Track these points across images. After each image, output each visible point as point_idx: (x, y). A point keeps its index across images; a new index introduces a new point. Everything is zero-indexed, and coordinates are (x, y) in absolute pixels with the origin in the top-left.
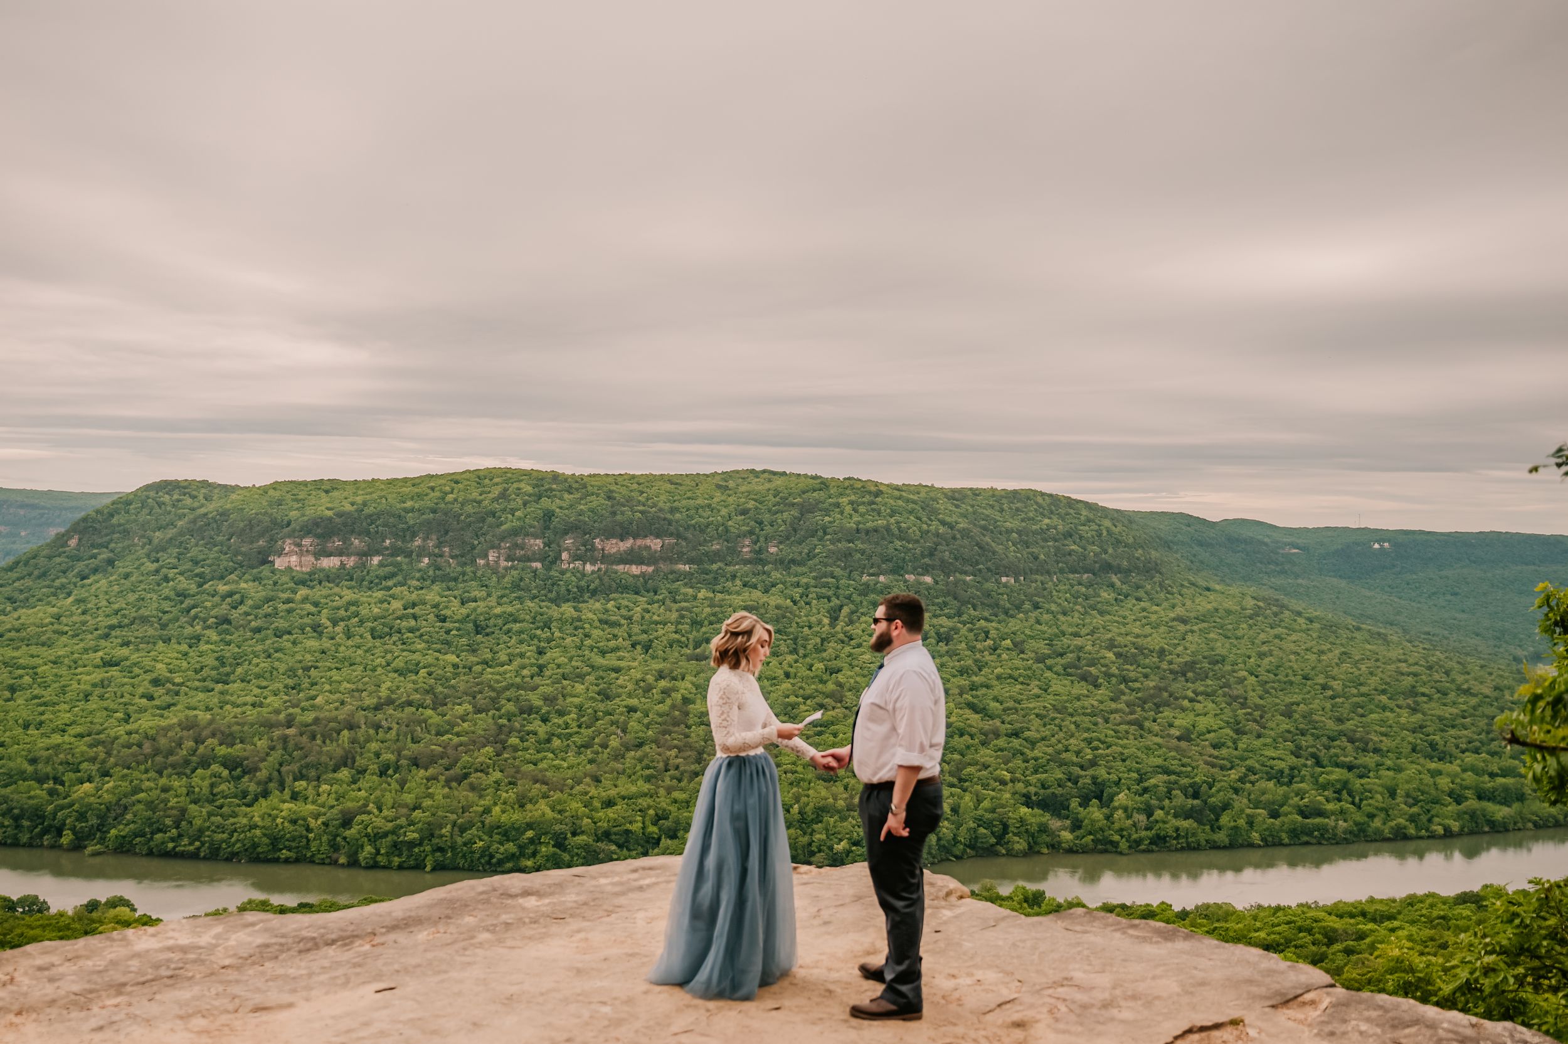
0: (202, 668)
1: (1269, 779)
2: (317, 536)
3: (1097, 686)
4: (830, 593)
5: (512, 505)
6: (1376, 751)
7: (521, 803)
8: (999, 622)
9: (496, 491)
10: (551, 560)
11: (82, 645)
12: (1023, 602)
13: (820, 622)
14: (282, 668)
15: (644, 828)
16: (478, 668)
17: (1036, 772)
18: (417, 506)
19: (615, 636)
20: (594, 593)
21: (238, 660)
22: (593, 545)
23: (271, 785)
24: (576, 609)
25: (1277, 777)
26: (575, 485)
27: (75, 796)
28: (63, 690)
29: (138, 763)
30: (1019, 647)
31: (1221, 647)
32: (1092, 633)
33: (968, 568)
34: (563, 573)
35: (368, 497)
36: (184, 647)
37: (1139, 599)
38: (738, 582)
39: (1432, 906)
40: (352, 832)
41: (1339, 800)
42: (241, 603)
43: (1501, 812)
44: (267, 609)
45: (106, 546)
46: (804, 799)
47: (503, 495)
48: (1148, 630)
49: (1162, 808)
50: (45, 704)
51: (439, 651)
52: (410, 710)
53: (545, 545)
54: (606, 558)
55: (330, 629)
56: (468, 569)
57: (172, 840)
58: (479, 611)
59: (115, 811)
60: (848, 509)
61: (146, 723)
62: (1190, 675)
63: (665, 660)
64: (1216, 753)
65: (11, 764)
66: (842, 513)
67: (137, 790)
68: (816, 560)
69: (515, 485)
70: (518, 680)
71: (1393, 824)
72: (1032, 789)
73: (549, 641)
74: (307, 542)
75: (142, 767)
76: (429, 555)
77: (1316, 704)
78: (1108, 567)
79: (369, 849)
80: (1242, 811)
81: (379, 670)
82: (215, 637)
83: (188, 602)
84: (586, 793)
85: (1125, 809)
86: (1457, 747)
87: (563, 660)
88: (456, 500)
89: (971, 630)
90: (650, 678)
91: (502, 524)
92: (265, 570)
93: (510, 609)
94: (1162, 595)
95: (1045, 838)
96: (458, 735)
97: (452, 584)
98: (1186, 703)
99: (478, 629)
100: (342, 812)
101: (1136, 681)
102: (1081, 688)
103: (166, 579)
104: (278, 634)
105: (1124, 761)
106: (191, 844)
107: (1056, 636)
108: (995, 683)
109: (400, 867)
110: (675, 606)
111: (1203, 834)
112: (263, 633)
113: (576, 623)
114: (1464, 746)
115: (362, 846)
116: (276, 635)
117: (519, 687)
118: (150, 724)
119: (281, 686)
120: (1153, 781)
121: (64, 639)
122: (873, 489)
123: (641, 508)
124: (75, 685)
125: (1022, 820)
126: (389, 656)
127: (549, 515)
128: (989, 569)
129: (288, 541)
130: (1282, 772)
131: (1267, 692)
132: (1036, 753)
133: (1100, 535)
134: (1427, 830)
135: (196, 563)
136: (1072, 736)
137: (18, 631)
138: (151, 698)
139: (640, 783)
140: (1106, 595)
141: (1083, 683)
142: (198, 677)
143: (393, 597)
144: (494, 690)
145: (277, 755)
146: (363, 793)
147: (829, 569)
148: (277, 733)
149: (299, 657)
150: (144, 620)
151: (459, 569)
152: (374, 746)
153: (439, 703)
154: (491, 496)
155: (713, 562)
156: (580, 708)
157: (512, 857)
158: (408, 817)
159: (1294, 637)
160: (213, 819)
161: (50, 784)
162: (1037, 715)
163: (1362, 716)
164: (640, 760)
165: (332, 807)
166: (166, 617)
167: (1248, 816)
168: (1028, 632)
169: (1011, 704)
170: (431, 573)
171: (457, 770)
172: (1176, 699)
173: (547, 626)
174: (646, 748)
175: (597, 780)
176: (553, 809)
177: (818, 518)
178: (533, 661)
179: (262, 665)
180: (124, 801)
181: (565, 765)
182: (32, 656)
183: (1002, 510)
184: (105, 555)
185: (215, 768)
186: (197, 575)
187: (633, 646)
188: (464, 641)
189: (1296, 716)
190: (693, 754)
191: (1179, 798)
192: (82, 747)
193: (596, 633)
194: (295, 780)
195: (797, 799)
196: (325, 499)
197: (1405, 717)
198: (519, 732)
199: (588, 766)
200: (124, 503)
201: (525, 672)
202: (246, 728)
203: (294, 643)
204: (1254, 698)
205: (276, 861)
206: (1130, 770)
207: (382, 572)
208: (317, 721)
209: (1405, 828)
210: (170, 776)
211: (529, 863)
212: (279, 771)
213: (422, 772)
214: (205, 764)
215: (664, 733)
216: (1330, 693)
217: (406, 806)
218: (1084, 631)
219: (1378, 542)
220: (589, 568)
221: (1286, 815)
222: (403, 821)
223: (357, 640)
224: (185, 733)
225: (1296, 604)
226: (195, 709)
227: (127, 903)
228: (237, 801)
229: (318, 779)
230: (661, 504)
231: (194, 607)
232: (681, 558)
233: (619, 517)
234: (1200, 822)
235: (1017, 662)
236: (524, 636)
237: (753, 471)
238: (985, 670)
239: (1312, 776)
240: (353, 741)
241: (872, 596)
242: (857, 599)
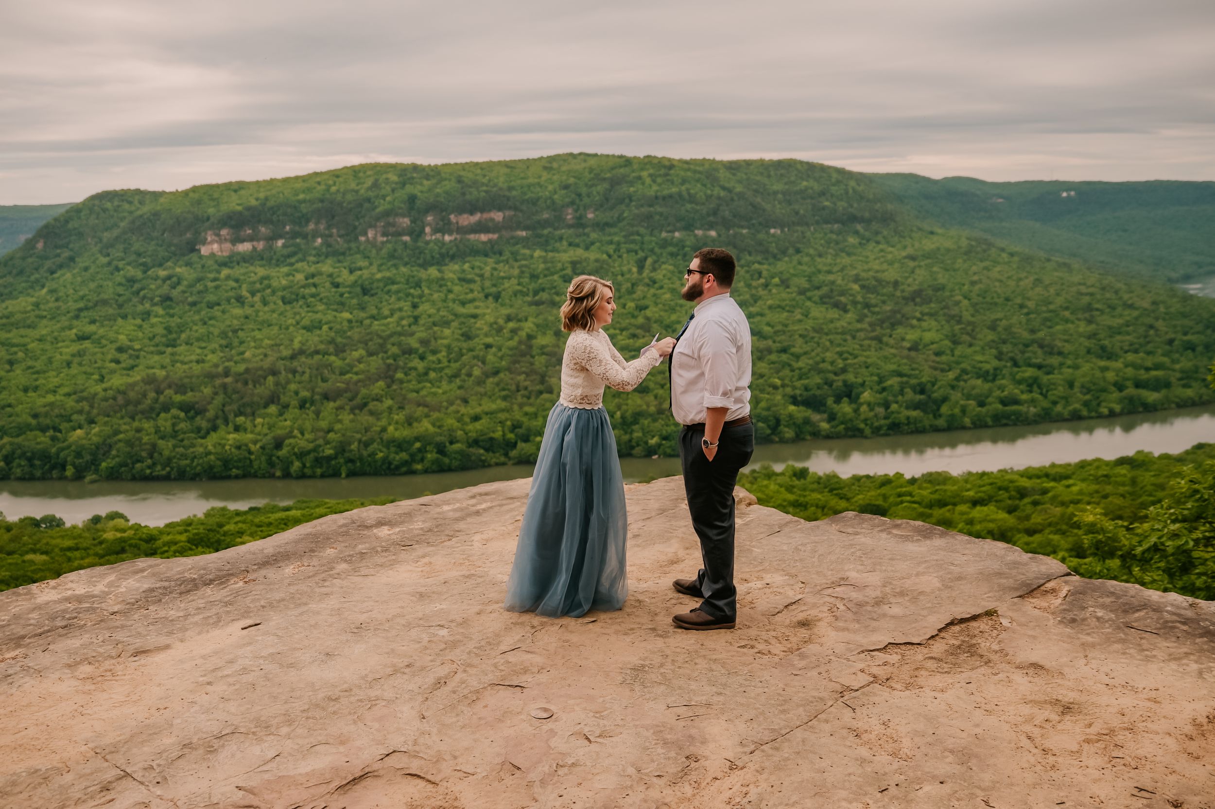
0: (154, 337)
1: (978, 378)
2: (232, 227)
3: (846, 311)
4: (637, 248)
5: (383, 192)
6: (1060, 353)
7: (409, 421)
8: (770, 264)
9: (369, 182)
10: (417, 233)
11: (59, 325)
12: (787, 248)
13: (630, 271)
14: (216, 332)
15: (504, 435)
16: (367, 322)
17: (800, 378)
18: (308, 197)
19: (472, 291)
20: (453, 258)
21: (181, 328)
22: (449, 220)
23: (219, 422)
24: (439, 271)
25: (985, 376)
26: (431, 173)
27: (71, 440)
28: (50, 361)
29: (115, 412)
30: (785, 283)
31: (942, 278)
32: (842, 270)
33: (743, 223)
34: (427, 243)
35: (269, 193)
36: (138, 321)
37: (878, 243)
38: (565, 243)
39: (1098, 468)
40: (283, 452)
41: (1031, 392)
42: (179, 283)
43: (1152, 397)
44: (199, 287)
45: (66, 246)
46: (624, 407)
47: (376, 185)
48: (885, 266)
49: (897, 402)
50: (38, 372)
51: (336, 310)
52: (317, 357)
53: (412, 222)
54: (460, 230)
55: (250, 299)
56: (353, 245)
57: (149, 467)
58: (364, 277)
59: (103, 449)
60: (648, 181)
61: (117, 381)
62: (918, 300)
63: (511, 306)
64: (938, 359)
65: (19, 420)
66: (643, 184)
67: (117, 432)
68: (625, 223)
69: (384, 176)
70: (399, 329)
71: (1071, 408)
72: (798, 392)
73: (421, 297)
74: (224, 232)
75: (119, 415)
76: (322, 236)
77: (1014, 320)
78: (853, 219)
79: (297, 464)
80: (957, 402)
81: (291, 329)
82: (161, 311)
83: (137, 286)
84: (458, 412)
85: (869, 404)
86: (1121, 348)
87: (432, 311)
88: (338, 191)
89: (747, 272)
90: (501, 321)
91: (376, 207)
92: (194, 257)
93: (388, 274)
94: (896, 239)
95: (808, 428)
96: (356, 373)
97: (341, 258)
98: (914, 322)
99: (365, 291)
100: (274, 438)
101: (876, 306)
102: (834, 314)
103: (118, 269)
104: (211, 306)
105: (867, 367)
106: (163, 469)
107: (814, 273)
108: (767, 311)
109: (323, 476)
110: (516, 264)
111: (928, 420)
112: (198, 306)
113: (440, 283)
114: (1126, 348)
115: (292, 463)
116: (208, 307)
117: (400, 334)
118: (120, 382)
119: (217, 346)
120: (889, 383)
121: (44, 322)
122: (667, 163)
123: (485, 188)
124: (58, 357)
125: (791, 416)
126: (298, 317)
127: (412, 199)
128: (760, 224)
129: (209, 233)
130: (987, 372)
131: (977, 311)
132: (800, 364)
133: (847, 193)
134: (1096, 412)
135: (139, 255)
136: (827, 350)
137: (8, 317)
138: (118, 362)
139: (499, 401)
140: (852, 240)
141: (835, 310)
142: (153, 343)
143: (297, 271)
144: (380, 337)
145: (219, 399)
146: (288, 423)
147: (635, 229)
148: (218, 382)
149: (228, 323)
150: (105, 302)
151: (346, 245)
152: (293, 387)
153: (340, 350)
154: (366, 186)
155: (544, 228)
156: (449, 347)
157: (406, 463)
158: (324, 438)
159: (998, 269)
160: (177, 450)
161: (51, 433)
162: (801, 336)
163: (1050, 327)
164: (498, 384)
165: (266, 435)
166: (121, 299)
167: (962, 406)
168: (792, 271)
169: (779, 327)
170: (324, 250)
171: (358, 401)
172: (908, 319)
173: (418, 285)
174: (502, 375)
175: (465, 401)
176: (434, 425)
177: (625, 189)
178: (409, 313)
179: (201, 331)
180: (108, 441)
181: (440, 391)
182: (22, 336)
183: (769, 176)
184: (66, 254)
185: (174, 411)
186: (141, 264)
187: (486, 297)
188: (355, 301)
189: (1000, 329)
190: (538, 378)
191: (909, 395)
192: (70, 403)
193: (457, 289)
194: (236, 416)
195: (619, 407)
196: (234, 197)
197: (1083, 327)
198: (403, 368)
199: (458, 392)
200: (75, 211)
201: (404, 322)
202: (194, 380)
203: (223, 312)
204: (967, 316)
205: (229, 477)
206: (872, 375)
207: (285, 252)
208: (247, 371)
209: (1080, 410)
210: (140, 420)
211: (419, 467)
212: (223, 411)
213: (332, 404)
214: (166, 408)
215: (515, 362)
216: (1025, 310)
217: (322, 430)
218: (835, 269)
219: (1067, 190)
220: (447, 238)
221: (990, 404)
222: (320, 442)
223: (272, 306)
224: (148, 387)
225: (1000, 243)
226: (153, 368)
227: (121, 516)
228: (193, 435)
229: (253, 414)
230: (500, 185)
231: (142, 289)
232: (519, 226)
233: (468, 197)
234: (925, 411)
235: (784, 295)
236: (401, 295)
237: (571, 154)
238: (760, 303)
239: (1011, 374)
240: (277, 384)
241: (670, 249)
242: (658, 251)
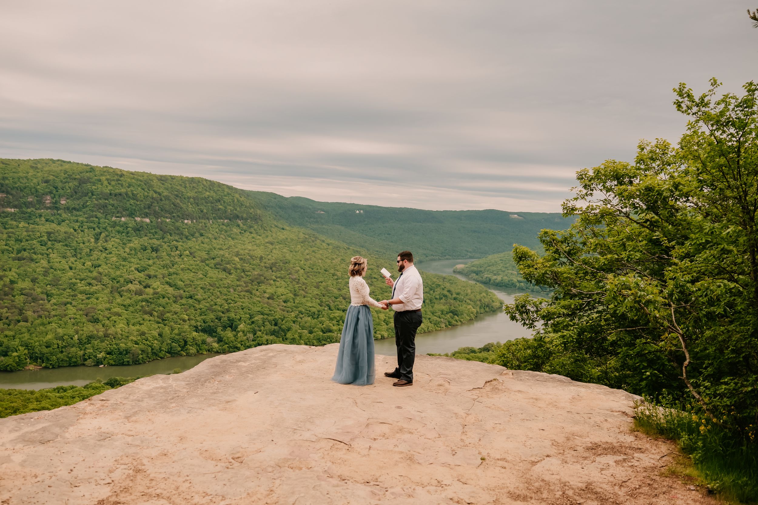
1: (309, 316)
3: (230, 274)
4: (95, 226)
8: (183, 242)
12: (195, 233)
13: (89, 241)
17: (201, 315)
25: (312, 315)
30: (192, 255)
31: (288, 256)
32: (228, 248)
33: (168, 215)
37: (251, 233)
38: (43, 219)
41: (339, 325)
46: (81, 332)
48: (255, 247)
49: (260, 331)
60: (106, 183)
62: (274, 269)
64: (285, 305)
66: (102, 185)
68: (87, 209)
72: (199, 324)
77: (330, 282)
78: (237, 217)
80: (296, 331)
85: (243, 332)
89: (169, 246)
94: (262, 231)
95: (205, 347)
98: (272, 282)
101: (249, 271)
105: (243, 309)
107: (211, 249)
108: (180, 272)
110: (5, 231)
120: (256, 318)
122: (119, 173)
125: (194, 339)
128: (178, 216)
130: (314, 313)
131: (308, 277)
132: (201, 306)
133: (233, 201)
136: (218, 298)
140: (235, 230)
141: (224, 273)
147: (94, 213)
155: (28, 208)
159: (321, 252)
162: (201, 288)
167: (299, 333)
168: (197, 247)
169: (188, 282)
172: (267, 280)
177: (89, 187)
183: (186, 187)
189: (321, 288)
191: (268, 326)
195: (77, 332)
204: (302, 279)
206: (245, 314)
216: (336, 277)
218: (224, 248)
219: (358, 210)
221: (316, 332)
225: (322, 237)
232: (9, 205)
234: (277, 337)
235: (192, 262)
237: (52, 160)
238: (176, 266)
239: (327, 314)
241: (118, 228)
242: (110, 229)
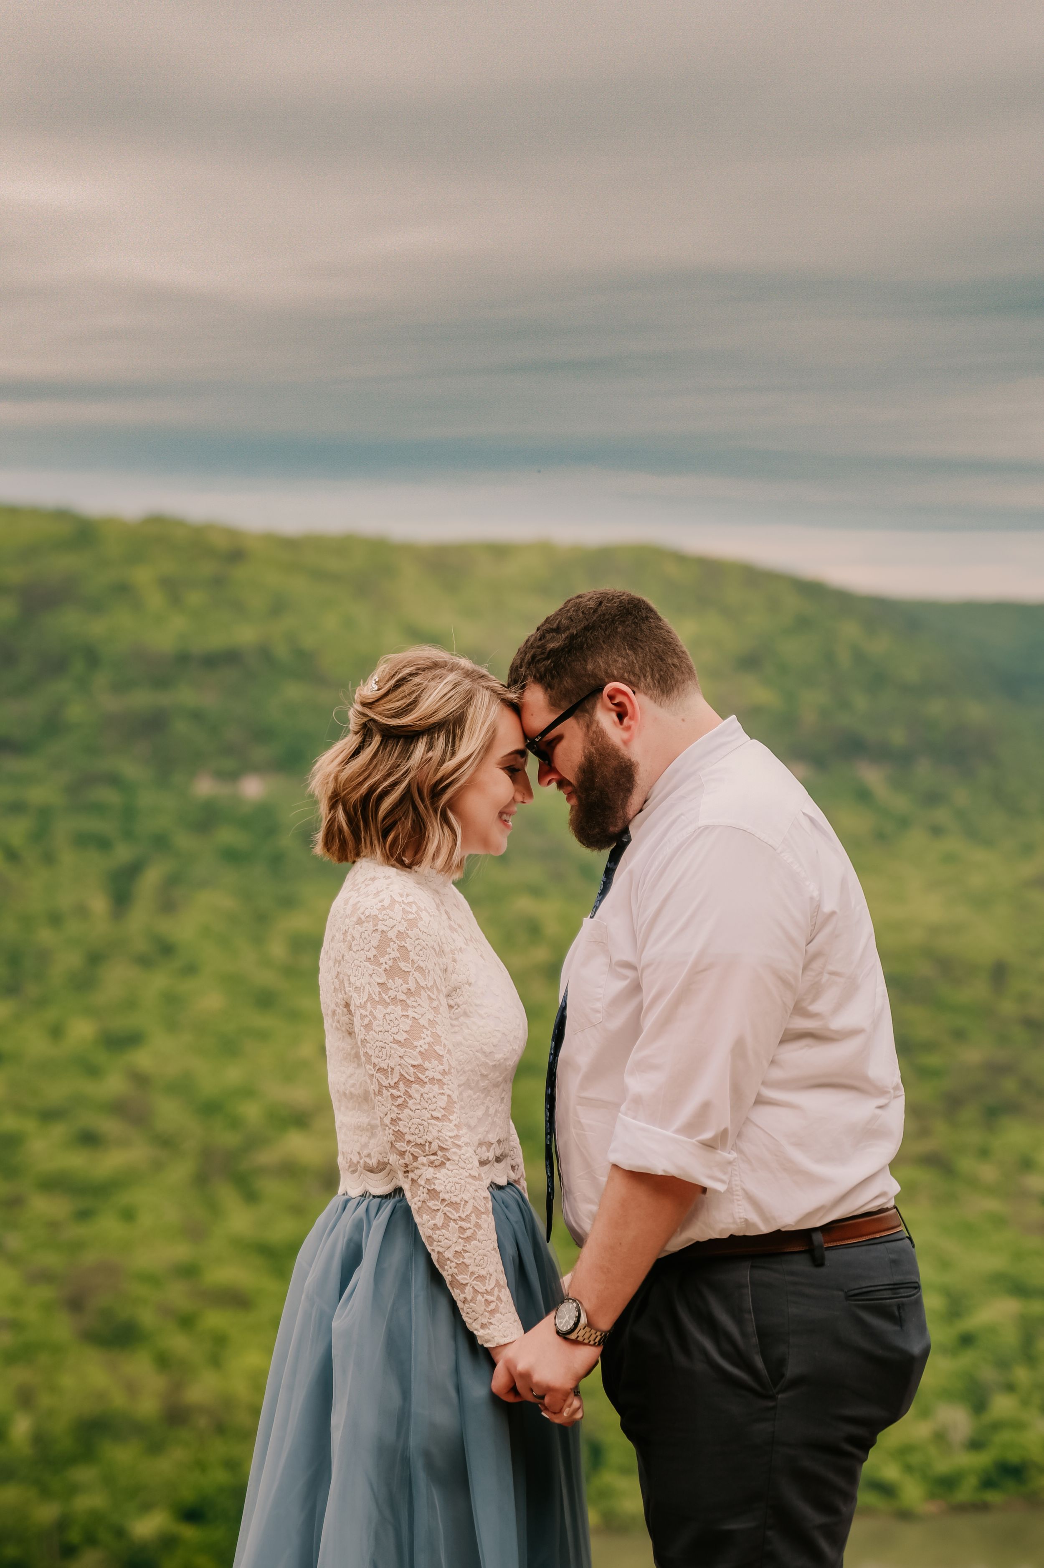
4: (109, 829)
13: (82, 911)
37: (937, 832)
46: (45, 1400)
48: (963, 913)
49: (1010, 1388)
60: (155, 600)
66: (137, 609)
68: (68, 740)
94: (998, 820)
147: (105, 763)
177: (72, 624)
241: (227, 836)
242: (184, 841)
